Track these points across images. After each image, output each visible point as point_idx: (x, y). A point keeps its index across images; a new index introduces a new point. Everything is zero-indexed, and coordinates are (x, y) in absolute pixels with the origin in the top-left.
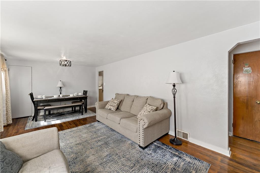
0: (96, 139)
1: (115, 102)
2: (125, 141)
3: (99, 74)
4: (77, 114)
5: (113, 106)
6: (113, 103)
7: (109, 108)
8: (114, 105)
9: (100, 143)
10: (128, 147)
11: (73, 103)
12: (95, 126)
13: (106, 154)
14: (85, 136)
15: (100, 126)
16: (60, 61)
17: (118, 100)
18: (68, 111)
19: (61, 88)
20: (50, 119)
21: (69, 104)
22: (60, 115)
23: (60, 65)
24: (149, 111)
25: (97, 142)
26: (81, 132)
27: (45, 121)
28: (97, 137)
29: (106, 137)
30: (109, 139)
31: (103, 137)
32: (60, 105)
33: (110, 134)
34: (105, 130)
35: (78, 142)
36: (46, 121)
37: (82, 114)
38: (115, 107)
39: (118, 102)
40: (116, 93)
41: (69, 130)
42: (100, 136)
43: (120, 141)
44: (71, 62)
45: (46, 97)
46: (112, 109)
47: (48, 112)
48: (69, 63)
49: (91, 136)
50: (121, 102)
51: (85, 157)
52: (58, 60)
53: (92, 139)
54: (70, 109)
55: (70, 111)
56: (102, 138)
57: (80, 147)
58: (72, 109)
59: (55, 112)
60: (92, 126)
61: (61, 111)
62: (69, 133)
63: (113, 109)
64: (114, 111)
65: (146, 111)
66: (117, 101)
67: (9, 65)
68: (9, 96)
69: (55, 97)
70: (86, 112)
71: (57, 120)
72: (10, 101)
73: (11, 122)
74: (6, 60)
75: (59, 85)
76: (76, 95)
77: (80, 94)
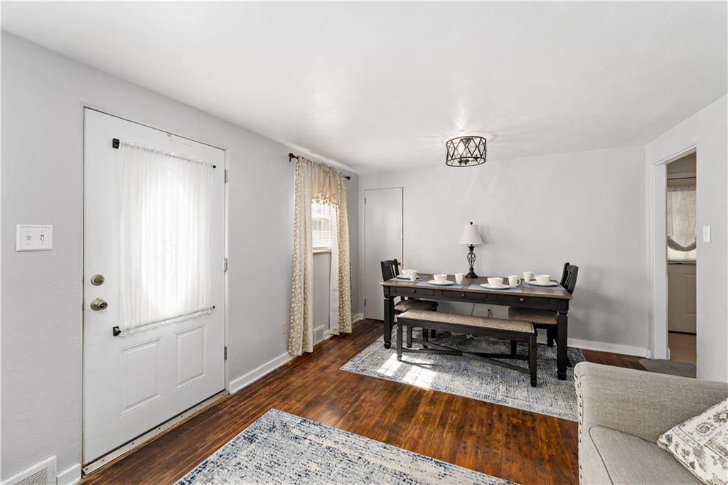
19: (472, 248)
27: (399, 359)
36: (403, 358)
37: (534, 384)
44: (485, 140)
45: (420, 277)
67: (366, 190)
68: (347, 264)
69: (438, 281)
70: (562, 376)
71: (434, 367)
72: (348, 278)
73: (349, 330)
74: (349, 178)
75: (467, 238)
76: (521, 282)
77: (541, 280)
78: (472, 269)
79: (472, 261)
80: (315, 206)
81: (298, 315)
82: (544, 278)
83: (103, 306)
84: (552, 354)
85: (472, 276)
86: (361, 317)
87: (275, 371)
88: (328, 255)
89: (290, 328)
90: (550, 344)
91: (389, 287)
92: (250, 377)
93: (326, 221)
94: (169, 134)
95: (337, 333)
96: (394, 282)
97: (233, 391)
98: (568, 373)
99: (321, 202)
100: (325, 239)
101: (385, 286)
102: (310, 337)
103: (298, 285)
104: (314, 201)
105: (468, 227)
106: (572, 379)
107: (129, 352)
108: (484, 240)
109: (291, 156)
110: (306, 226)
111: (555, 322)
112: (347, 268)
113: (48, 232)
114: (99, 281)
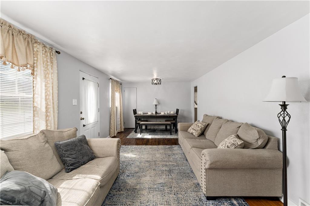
0: (165, 163)
1: (198, 126)
2: (192, 178)
3: (195, 90)
4: (167, 133)
5: (195, 130)
6: (196, 127)
7: (191, 132)
8: (197, 129)
9: (164, 168)
10: (190, 185)
11: (166, 121)
12: (173, 149)
13: (161, 181)
14: (158, 155)
15: (178, 151)
16: (152, 80)
17: (203, 124)
18: (162, 129)
19: (156, 105)
20: (145, 133)
21: (163, 122)
22: (153, 131)
24: (228, 146)
25: (163, 166)
26: (158, 151)
28: (166, 161)
29: (175, 165)
30: (177, 168)
31: (173, 163)
32: (156, 122)
33: (182, 163)
34: (180, 157)
35: (149, 160)
36: (142, 134)
37: (171, 134)
38: (198, 132)
39: (203, 126)
40: (204, 114)
41: (150, 146)
42: (171, 161)
43: (187, 175)
44: (160, 79)
45: (143, 114)
46: (194, 134)
47: (145, 127)
49: (163, 159)
50: (207, 126)
51: (143, 175)
53: (162, 161)
54: (164, 127)
55: (164, 129)
56: (171, 163)
57: (147, 165)
58: (166, 127)
59: (152, 128)
60: (171, 149)
61: (156, 127)
62: (148, 149)
63: (196, 134)
64: (196, 136)
65: (224, 146)
66: (201, 125)
67: (125, 88)
68: (122, 110)
69: (149, 114)
70: (176, 133)
71: (149, 135)
72: (122, 115)
73: (123, 130)
74: (121, 84)
75: (155, 103)
76: (168, 114)
77: (172, 113)
78: (156, 111)
79: (156, 109)
82: (172, 112)
83: (83, 119)
84: (174, 130)
85: (156, 113)
88: (116, 108)
89: (110, 129)
90: (174, 128)
91: (137, 116)
94: (90, 75)
96: (137, 115)
98: (177, 132)
100: (117, 104)
101: (135, 116)
104: (115, 92)
105: (155, 100)
106: (178, 133)
107: (86, 131)
108: (159, 103)
109: (110, 79)
111: (174, 122)
112: (122, 112)
113: (76, 101)
114: (81, 113)
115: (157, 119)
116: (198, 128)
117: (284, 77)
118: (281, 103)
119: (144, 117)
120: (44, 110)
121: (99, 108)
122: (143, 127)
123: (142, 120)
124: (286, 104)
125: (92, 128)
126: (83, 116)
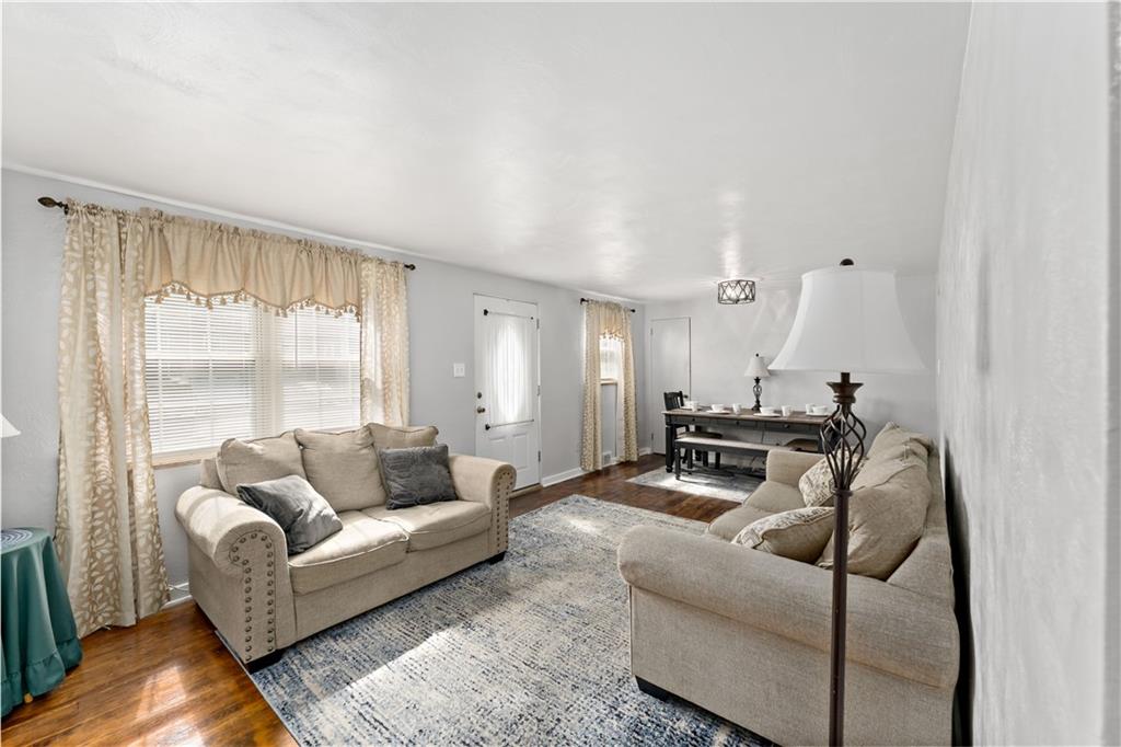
13: (581, 602)
16: (721, 285)
19: (757, 380)
20: (696, 478)
22: (726, 474)
23: (720, 300)
27: (678, 478)
32: (762, 443)
38: (818, 491)
41: (665, 518)
44: (754, 283)
45: (701, 408)
48: (747, 290)
51: (558, 576)
52: (712, 283)
67: (653, 321)
68: (632, 394)
69: (716, 410)
72: (634, 408)
73: (635, 458)
74: (633, 311)
75: (752, 370)
77: (817, 411)
78: (758, 402)
79: (758, 392)
80: (602, 340)
81: (589, 436)
82: (819, 409)
83: (482, 411)
86: (648, 451)
87: (572, 480)
88: (613, 388)
89: (583, 446)
92: (551, 480)
93: (612, 354)
94: (508, 300)
95: (622, 460)
96: (677, 411)
97: (545, 486)
99: (608, 336)
100: (612, 371)
101: (666, 415)
102: (600, 460)
103: (589, 410)
104: (601, 337)
105: (753, 360)
107: (493, 441)
109: (583, 300)
110: (595, 359)
112: (633, 399)
113: (462, 366)
114: (480, 396)
115: (767, 433)
116: (822, 476)
117: (847, 262)
118: (838, 380)
119: (738, 423)
120: (379, 385)
121: (539, 383)
122: (710, 457)
123: (710, 430)
124: (852, 381)
125: (514, 436)
126: (481, 403)
